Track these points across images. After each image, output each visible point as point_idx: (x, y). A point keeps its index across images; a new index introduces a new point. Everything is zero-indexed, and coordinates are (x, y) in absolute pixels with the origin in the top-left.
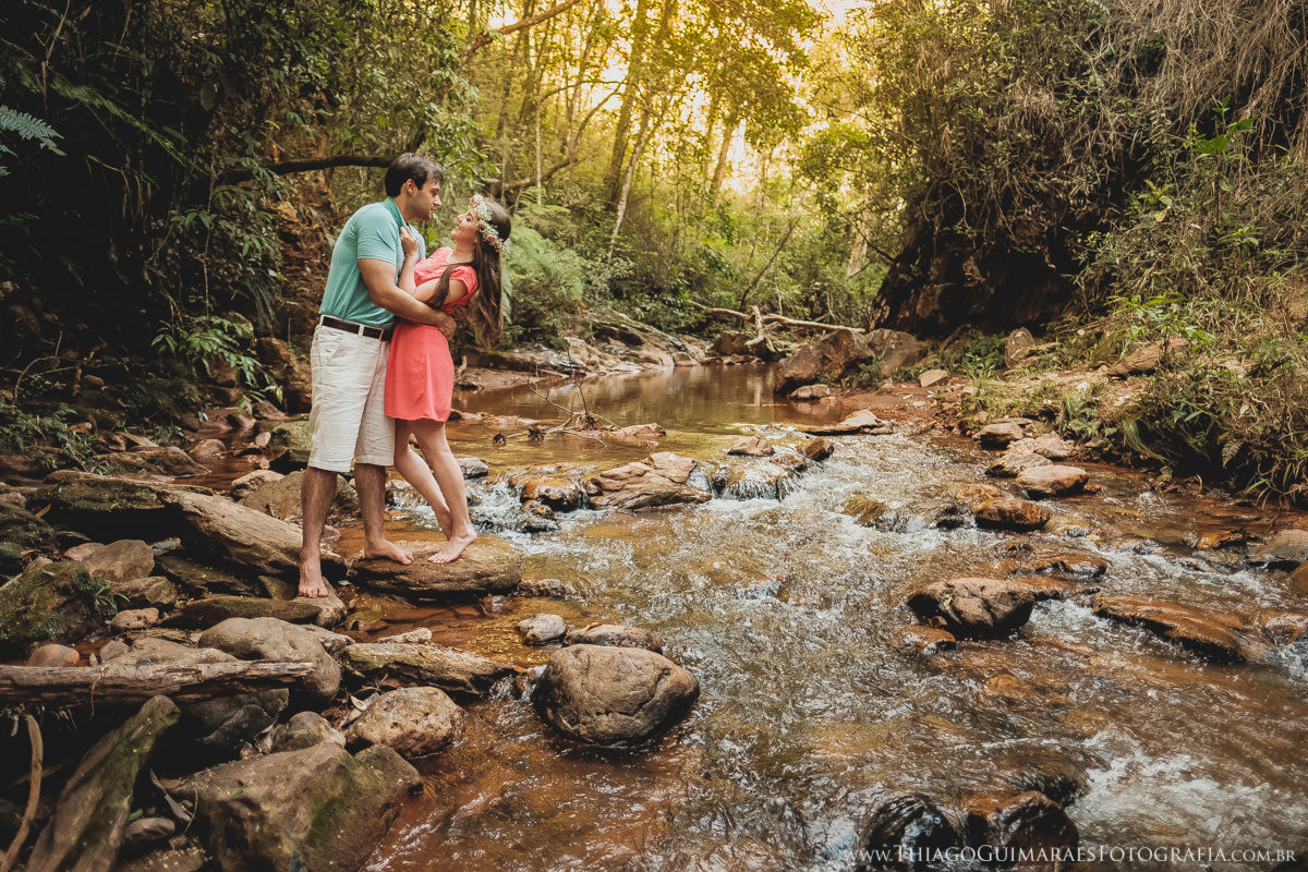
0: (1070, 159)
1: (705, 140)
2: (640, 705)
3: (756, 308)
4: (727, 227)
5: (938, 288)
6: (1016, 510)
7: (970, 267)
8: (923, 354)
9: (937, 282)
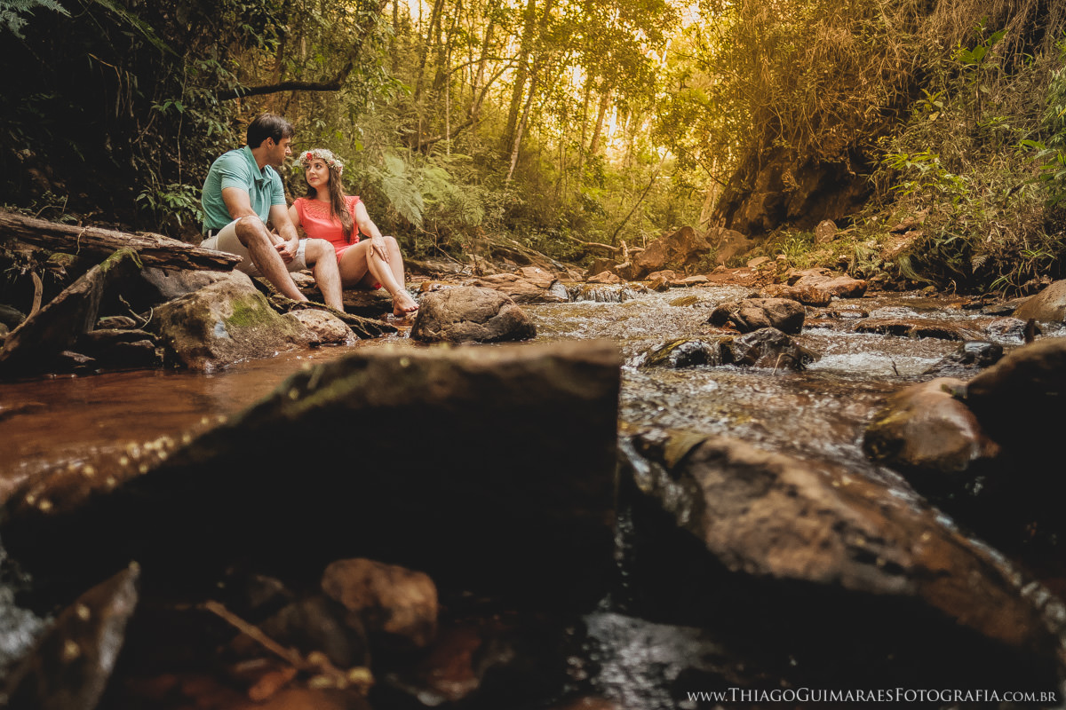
0: (864, 81)
1: (583, 106)
2: (488, 318)
3: (623, 242)
4: (600, 180)
5: (763, 196)
6: (804, 292)
7: (788, 177)
8: (750, 248)
9: (761, 191)
